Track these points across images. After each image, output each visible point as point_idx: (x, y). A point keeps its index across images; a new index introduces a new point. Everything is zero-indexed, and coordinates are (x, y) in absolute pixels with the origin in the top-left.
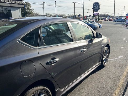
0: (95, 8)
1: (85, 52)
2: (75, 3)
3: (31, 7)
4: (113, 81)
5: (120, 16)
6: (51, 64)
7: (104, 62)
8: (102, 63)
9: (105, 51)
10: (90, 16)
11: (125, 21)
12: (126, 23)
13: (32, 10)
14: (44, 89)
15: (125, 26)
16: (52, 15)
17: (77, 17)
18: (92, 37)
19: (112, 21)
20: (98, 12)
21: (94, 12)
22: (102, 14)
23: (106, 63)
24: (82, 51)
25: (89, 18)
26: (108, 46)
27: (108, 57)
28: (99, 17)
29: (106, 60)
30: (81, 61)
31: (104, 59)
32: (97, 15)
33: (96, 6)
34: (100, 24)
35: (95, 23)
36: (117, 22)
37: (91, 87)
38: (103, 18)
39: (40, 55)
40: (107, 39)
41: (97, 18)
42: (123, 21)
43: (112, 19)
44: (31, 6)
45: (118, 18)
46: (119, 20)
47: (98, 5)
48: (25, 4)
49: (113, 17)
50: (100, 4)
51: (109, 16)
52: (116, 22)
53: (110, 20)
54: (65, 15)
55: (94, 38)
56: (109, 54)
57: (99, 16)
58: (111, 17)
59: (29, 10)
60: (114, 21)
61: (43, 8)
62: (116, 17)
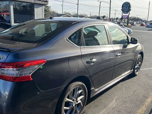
0: (125, 9)
1: (119, 57)
2: (101, 2)
4: (145, 90)
6: (90, 63)
7: (136, 71)
8: (134, 71)
9: (138, 59)
10: (117, 18)
14: (82, 85)
16: (72, 14)
17: (101, 18)
18: (126, 42)
19: (144, 27)
20: (128, 14)
21: (123, 14)
22: (132, 17)
23: (137, 72)
24: (117, 55)
25: (115, 20)
26: (142, 53)
27: (140, 66)
28: (128, 21)
29: (138, 69)
30: (115, 66)
31: (136, 67)
32: (126, 18)
33: (126, 7)
34: (129, 29)
35: (124, 27)
36: (151, 27)
37: (122, 93)
38: (133, 22)
39: (82, 54)
40: (142, 47)
41: (126, 21)
43: (144, 24)
47: (129, 5)
49: (146, 22)
50: (131, 5)
51: (141, 20)
52: (149, 27)
53: (142, 25)
54: (87, 15)
55: (129, 43)
56: (142, 62)
57: (128, 19)
58: (143, 21)
60: (147, 27)
61: (62, 6)
62: (149, 22)
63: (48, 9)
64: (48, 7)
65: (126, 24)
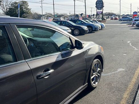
1: (46, 77)
3: (28, 6)
5: (127, 15)
7: (93, 82)
9: (93, 66)
10: (94, 15)
11: (132, 20)
12: (132, 23)
13: (29, 10)
15: (131, 25)
17: (79, 16)
20: (102, 10)
21: (98, 11)
25: (92, 17)
31: (92, 78)
32: (100, 14)
34: (103, 24)
35: (97, 23)
36: (123, 21)
38: (108, 17)
42: (130, 20)
43: (117, 18)
44: (28, 4)
45: (124, 16)
46: (125, 19)
47: (101, 2)
48: (22, 2)
49: (119, 16)
51: (115, 15)
52: (121, 21)
53: (116, 19)
54: (67, 14)
56: (102, 68)
57: (103, 15)
58: (117, 16)
59: (27, 9)
60: (119, 20)
61: (42, 7)
62: (122, 16)
63: (29, 11)
64: (28, 9)
65: (101, 20)
